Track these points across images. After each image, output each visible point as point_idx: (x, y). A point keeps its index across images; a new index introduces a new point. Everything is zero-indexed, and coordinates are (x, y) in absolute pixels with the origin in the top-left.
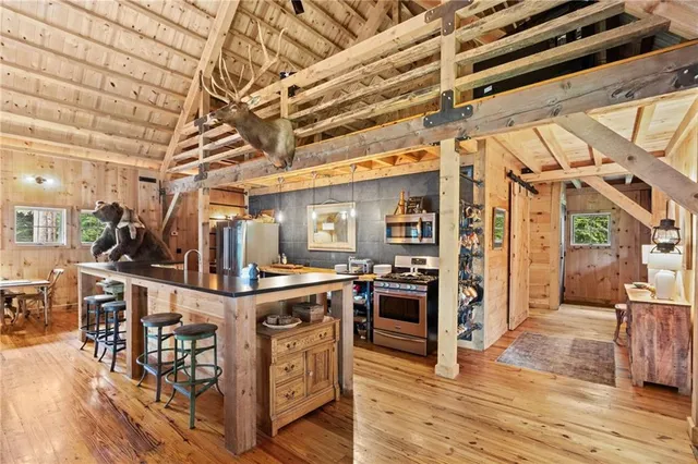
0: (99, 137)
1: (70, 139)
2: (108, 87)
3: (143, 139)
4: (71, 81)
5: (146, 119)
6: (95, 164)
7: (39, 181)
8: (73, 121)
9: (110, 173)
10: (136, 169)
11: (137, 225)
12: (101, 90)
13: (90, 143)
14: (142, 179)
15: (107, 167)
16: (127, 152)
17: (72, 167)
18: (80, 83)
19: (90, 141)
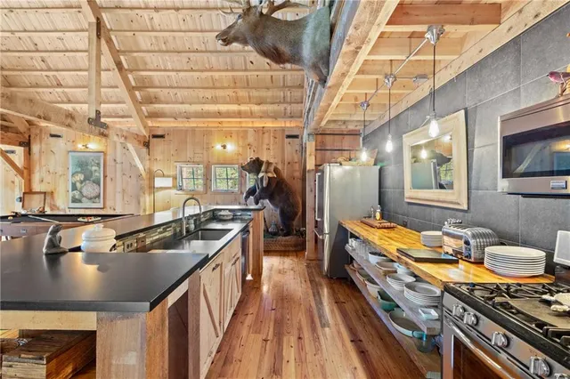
0: (256, 108)
1: (239, 114)
2: (249, 66)
3: (285, 102)
4: (227, 70)
5: (282, 84)
6: (256, 130)
7: (224, 147)
8: (238, 101)
9: (266, 135)
10: (283, 130)
11: (270, 175)
12: (246, 70)
13: (251, 115)
14: (289, 137)
15: (263, 130)
16: (275, 117)
17: (242, 135)
18: (233, 70)
19: (251, 113)
